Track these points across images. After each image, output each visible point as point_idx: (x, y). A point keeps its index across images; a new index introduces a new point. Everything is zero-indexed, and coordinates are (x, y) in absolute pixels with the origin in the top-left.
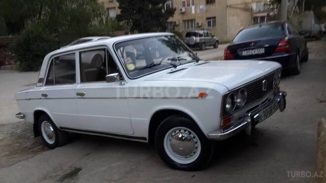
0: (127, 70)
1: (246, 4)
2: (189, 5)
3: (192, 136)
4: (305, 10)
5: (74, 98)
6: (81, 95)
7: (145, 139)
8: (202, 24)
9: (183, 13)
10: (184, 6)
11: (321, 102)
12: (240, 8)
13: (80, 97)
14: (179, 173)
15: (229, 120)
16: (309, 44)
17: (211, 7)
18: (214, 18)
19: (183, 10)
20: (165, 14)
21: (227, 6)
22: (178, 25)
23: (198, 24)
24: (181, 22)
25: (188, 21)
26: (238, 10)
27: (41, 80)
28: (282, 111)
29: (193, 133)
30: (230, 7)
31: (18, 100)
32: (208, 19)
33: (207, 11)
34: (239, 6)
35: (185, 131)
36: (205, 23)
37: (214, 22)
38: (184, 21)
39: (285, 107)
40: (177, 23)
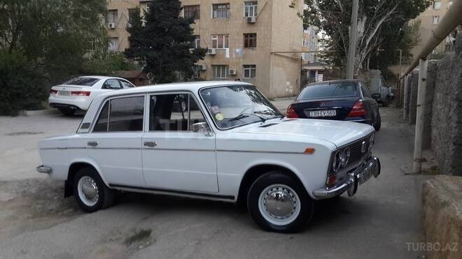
0: (216, 120)
1: (295, 52)
2: (221, 46)
3: (291, 194)
4: (371, 68)
5: (139, 149)
6: (151, 145)
7: (233, 198)
8: (237, 72)
9: (213, 56)
10: (215, 47)
11: (406, 174)
12: (287, 57)
13: (147, 147)
14: (275, 235)
15: (335, 178)
16: (381, 110)
17: (250, 51)
18: (254, 66)
19: (213, 52)
20: (193, 54)
21: (272, 53)
22: (204, 71)
23: (232, 71)
24: (209, 67)
25: (219, 66)
26: (284, 59)
27: (86, 126)
28: (376, 177)
29: (293, 191)
30: (275, 54)
31: (42, 149)
32: (245, 66)
33: (244, 57)
34: (286, 54)
35: (283, 189)
36: (242, 72)
37: (254, 71)
38: (213, 66)
39: (379, 173)
40: (204, 69)
